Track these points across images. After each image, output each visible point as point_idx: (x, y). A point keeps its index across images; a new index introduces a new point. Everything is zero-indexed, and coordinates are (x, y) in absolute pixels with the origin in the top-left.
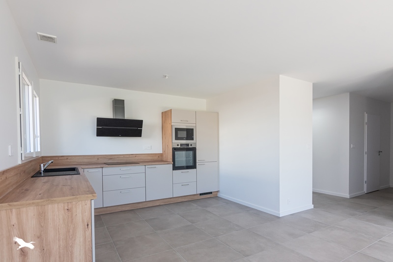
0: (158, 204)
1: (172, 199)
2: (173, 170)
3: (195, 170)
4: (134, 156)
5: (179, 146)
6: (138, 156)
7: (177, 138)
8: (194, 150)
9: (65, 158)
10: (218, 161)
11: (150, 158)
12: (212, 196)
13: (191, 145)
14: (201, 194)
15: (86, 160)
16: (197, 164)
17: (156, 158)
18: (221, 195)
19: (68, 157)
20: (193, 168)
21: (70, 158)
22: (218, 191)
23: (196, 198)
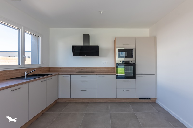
0: (106, 101)
1: (116, 99)
2: (117, 79)
3: (134, 80)
4: (96, 68)
5: (121, 63)
6: (98, 68)
7: (120, 57)
8: (134, 65)
9: (60, 68)
10: (156, 75)
11: (106, 70)
12: (150, 101)
13: (131, 62)
14: (140, 99)
15: (69, 70)
16: (136, 76)
17: (110, 70)
18: (158, 102)
19: (61, 68)
20: (133, 79)
21: (62, 68)
22: (156, 98)
23: (136, 101)
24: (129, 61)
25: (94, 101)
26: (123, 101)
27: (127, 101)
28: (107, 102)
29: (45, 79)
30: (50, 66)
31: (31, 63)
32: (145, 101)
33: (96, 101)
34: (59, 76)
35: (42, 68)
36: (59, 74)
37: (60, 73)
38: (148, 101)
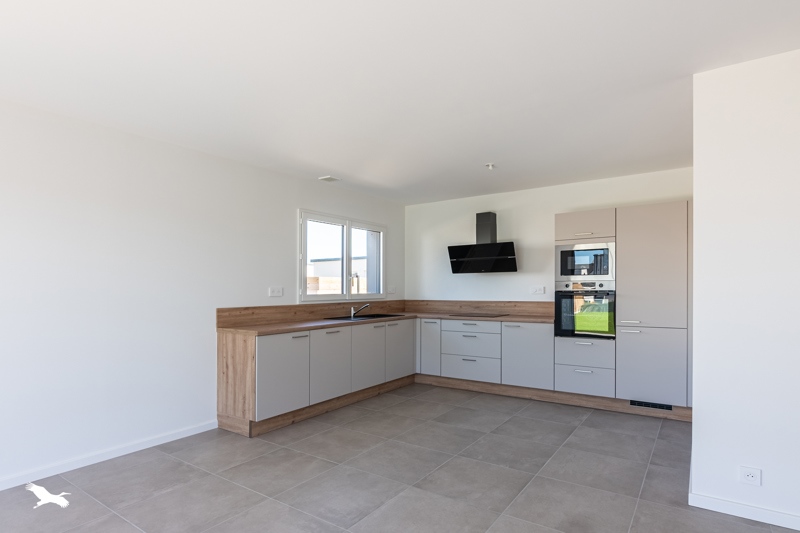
24: (593, 284)
25: (496, 390)
26: (578, 404)
27: (590, 405)
28: (530, 399)
29: (383, 323)
30: (406, 298)
31: (368, 290)
32: (652, 415)
33: (501, 393)
34: (418, 320)
35: (386, 302)
36: (416, 317)
37: (419, 315)
38: (661, 415)
